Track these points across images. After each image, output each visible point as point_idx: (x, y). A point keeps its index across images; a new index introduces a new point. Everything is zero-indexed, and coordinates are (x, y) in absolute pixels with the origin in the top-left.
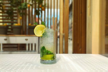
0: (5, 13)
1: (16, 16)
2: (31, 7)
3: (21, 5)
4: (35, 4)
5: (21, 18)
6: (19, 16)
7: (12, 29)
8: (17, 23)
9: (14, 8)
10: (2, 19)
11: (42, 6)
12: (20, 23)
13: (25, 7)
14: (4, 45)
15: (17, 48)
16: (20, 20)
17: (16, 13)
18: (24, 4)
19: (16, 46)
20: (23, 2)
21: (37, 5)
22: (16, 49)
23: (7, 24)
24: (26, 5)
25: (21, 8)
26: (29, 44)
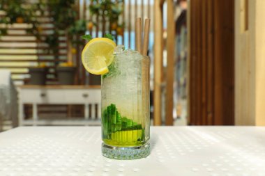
0: (42, 41)
1: (64, 48)
2: (94, 28)
3: (74, 25)
4: (104, 22)
5: (74, 51)
6: (70, 46)
7: (56, 74)
8: (65, 61)
9: (61, 32)
10: (37, 54)
11: (118, 26)
12: (73, 61)
13: (83, 29)
14: (39, 106)
15: (66, 112)
16: (73, 54)
17: (63, 42)
18: (80, 23)
19: (64, 109)
20: (78, 18)
21: (108, 24)
22: (64, 115)
23: (48, 64)
24: (84, 25)
25: (74, 31)
26: (90, 106)
